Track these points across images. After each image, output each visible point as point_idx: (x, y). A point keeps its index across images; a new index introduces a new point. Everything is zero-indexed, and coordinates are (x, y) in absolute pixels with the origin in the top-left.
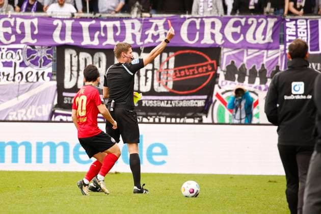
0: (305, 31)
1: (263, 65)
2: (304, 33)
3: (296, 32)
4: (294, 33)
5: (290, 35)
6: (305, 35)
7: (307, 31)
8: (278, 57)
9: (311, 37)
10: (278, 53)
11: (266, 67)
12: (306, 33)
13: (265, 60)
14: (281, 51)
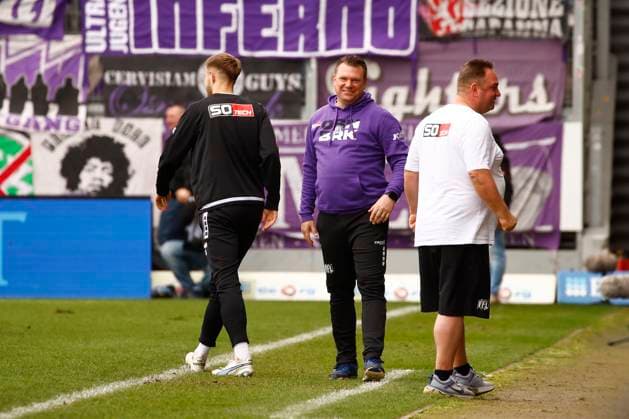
0: (124, 7)
1: (39, 77)
2: (121, 11)
3: (106, 9)
4: (102, 13)
5: (94, 17)
6: (124, 15)
7: (128, 9)
9: (136, 21)
11: (45, 81)
12: (125, 12)
13: (43, 67)
14: (76, 47)
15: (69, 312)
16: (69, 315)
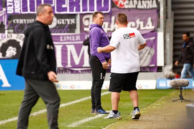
4: (12, 1)
5: (9, 2)
6: (19, 1)
8: (2, 16)
9: (23, 3)
10: (2, 13)
14: (4, 12)
15: (4, 95)
16: (4, 96)
